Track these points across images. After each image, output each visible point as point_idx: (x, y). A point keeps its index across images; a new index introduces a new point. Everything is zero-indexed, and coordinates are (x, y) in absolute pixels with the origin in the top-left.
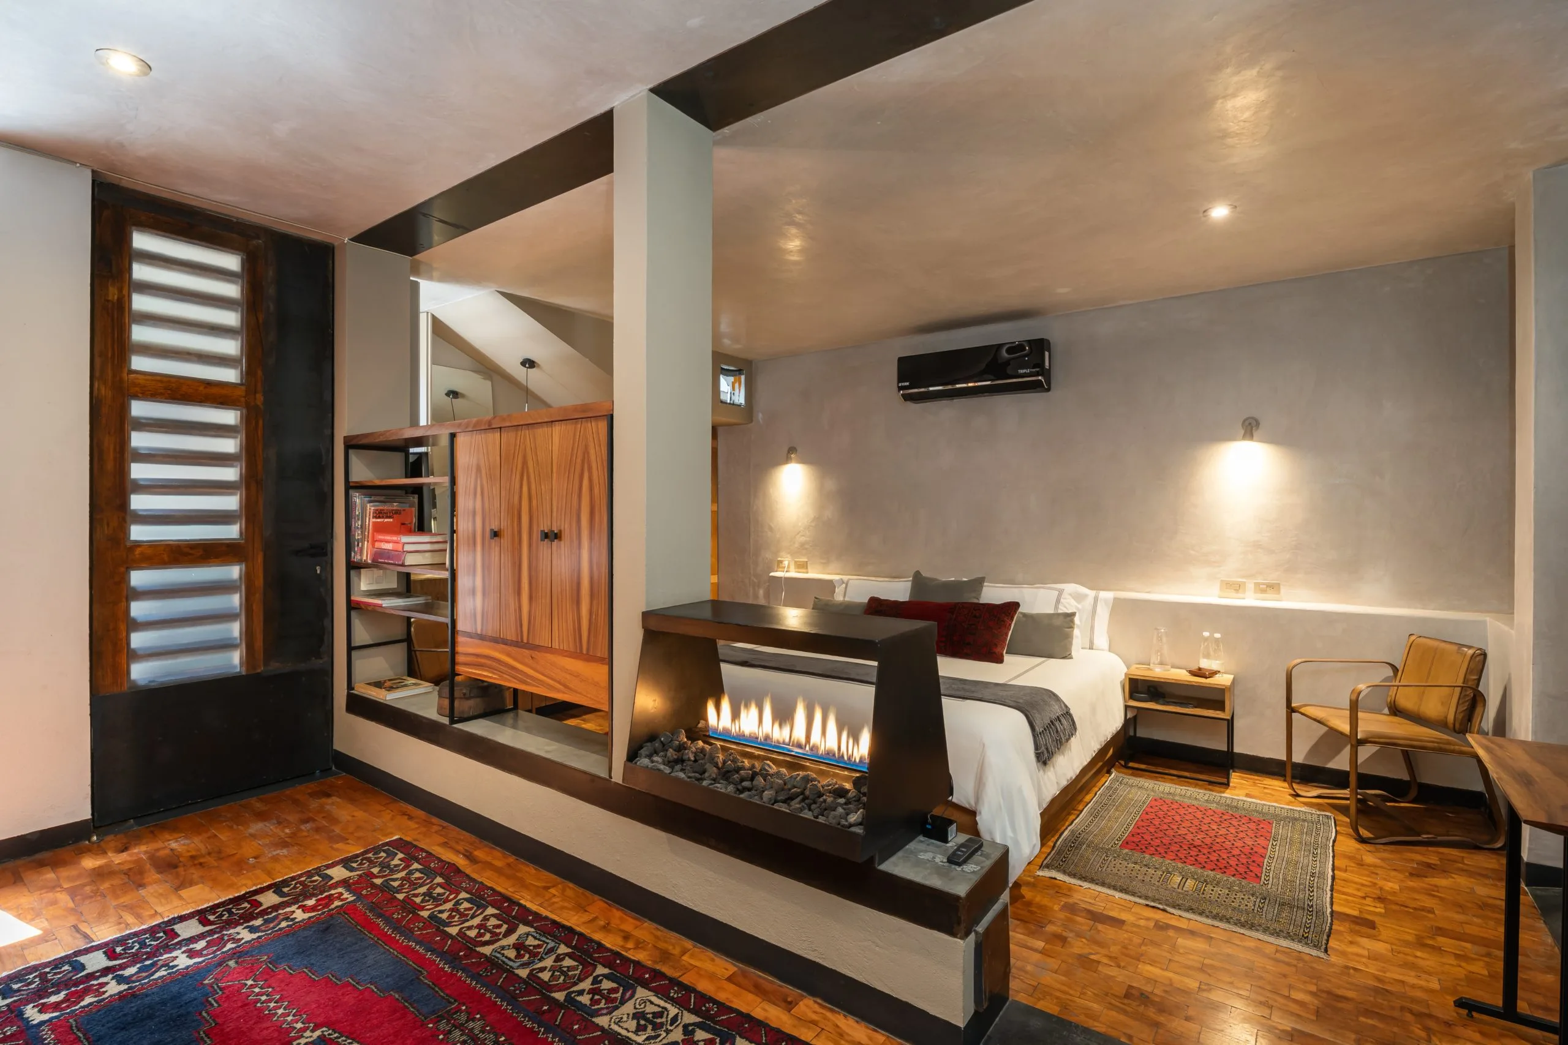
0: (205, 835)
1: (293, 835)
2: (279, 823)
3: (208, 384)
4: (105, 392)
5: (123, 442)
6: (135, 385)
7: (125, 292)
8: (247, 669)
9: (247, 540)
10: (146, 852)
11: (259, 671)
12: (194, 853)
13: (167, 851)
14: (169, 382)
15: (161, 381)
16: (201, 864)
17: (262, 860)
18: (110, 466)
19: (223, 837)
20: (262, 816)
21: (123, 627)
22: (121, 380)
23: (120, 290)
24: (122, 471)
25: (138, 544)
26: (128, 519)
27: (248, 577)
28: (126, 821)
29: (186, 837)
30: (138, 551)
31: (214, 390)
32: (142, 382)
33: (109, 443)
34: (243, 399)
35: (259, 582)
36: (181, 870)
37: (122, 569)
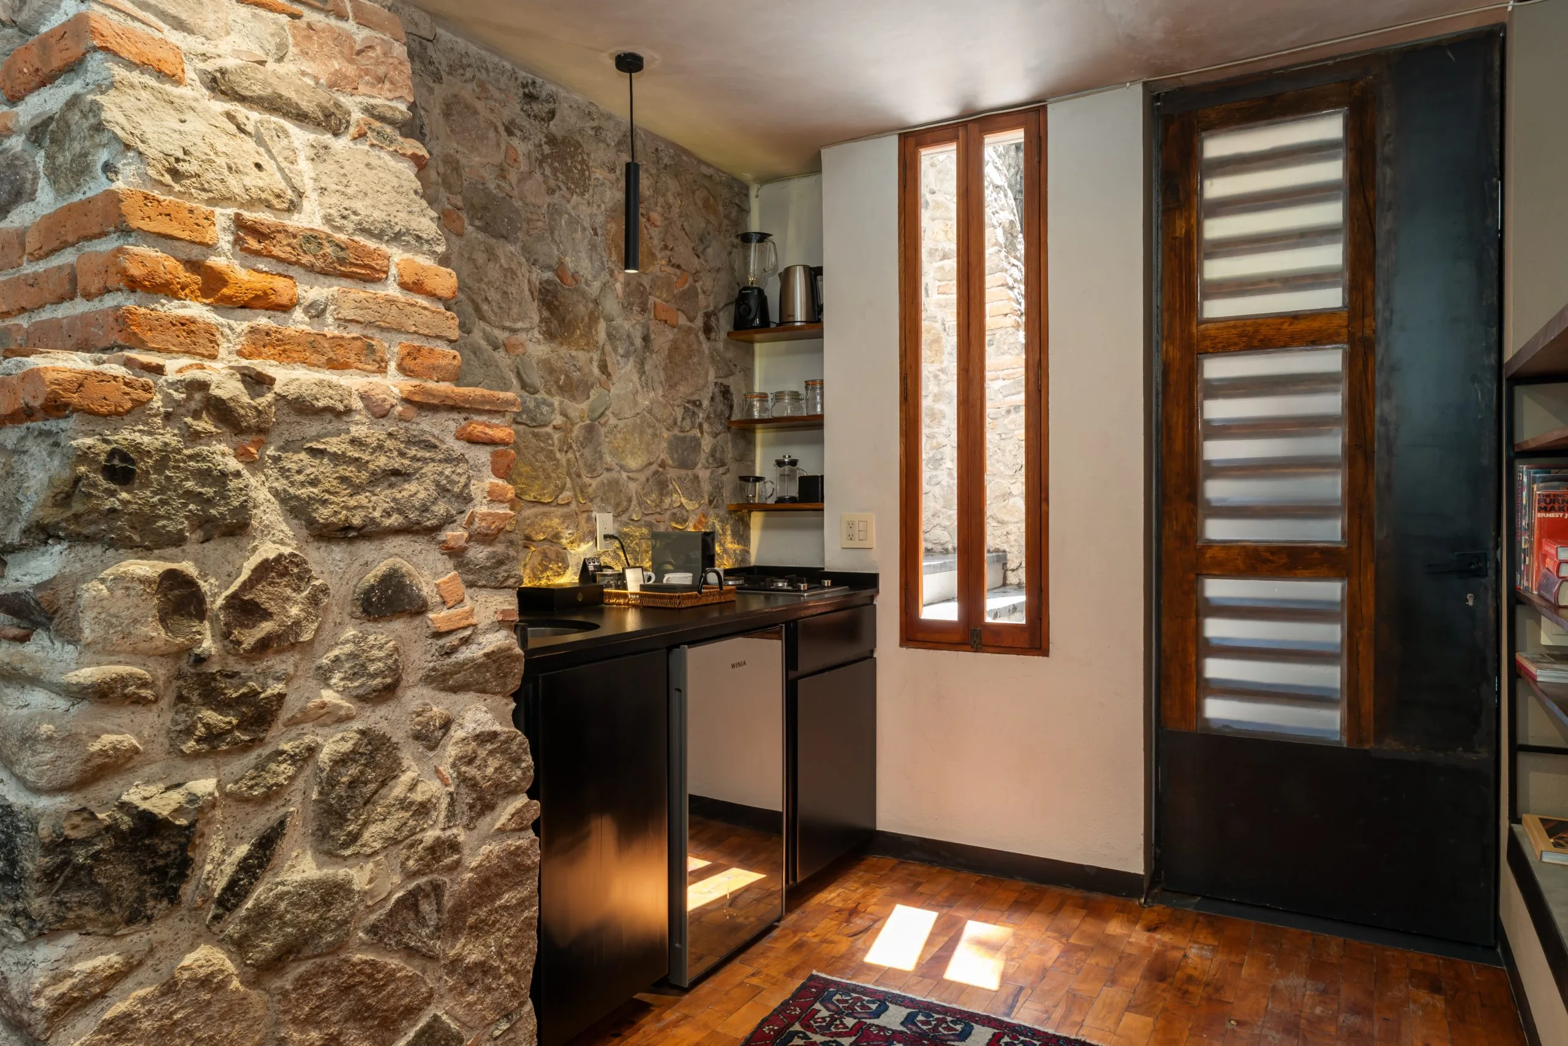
0: (1233, 958)
1: (1316, 1022)
2: (1324, 992)
3: (1295, 317)
4: (1175, 353)
5: (1192, 413)
6: (1204, 337)
7: (1193, 221)
8: (1349, 741)
9: (1350, 546)
10: (1164, 944)
11: (1367, 747)
12: (1196, 974)
13: (1177, 955)
14: (1245, 325)
15: (1235, 327)
16: (1186, 992)
17: (1243, 1032)
18: (1178, 445)
19: (1244, 972)
20: (1317, 969)
21: (1192, 649)
22: (1190, 335)
23: (1188, 220)
24: (1192, 452)
25: (1210, 544)
26: (1200, 512)
27: (1352, 599)
28: (1194, 895)
29: (1215, 950)
30: (1209, 554)
31: (1302, 326)
32: (1213, 332)
33: (1177, 418)
34: (1344, 331)
35: (1369, 609)
36: (1163, 985)
37: (1192, 576)
